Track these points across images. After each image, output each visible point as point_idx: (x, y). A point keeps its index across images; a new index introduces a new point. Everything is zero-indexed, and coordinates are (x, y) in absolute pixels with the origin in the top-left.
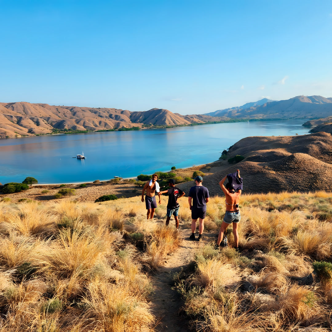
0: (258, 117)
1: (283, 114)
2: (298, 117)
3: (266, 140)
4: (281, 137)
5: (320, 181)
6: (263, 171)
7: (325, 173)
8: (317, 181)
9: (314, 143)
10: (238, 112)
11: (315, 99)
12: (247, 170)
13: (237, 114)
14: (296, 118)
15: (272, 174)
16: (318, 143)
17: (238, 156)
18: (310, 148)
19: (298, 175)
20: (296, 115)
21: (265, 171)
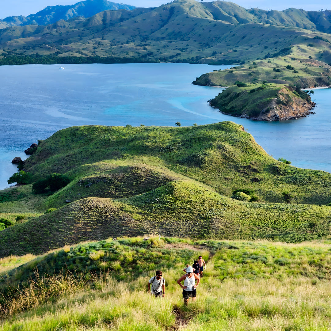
0: (82, 53)
1: (145, 45)
2: (182, 58)
3: (114, 137)
4: (147, 130)
5: (214, 230)
6: (120, 216)
7: (223, 217)
8: (210, 230)
9: (211, 147)
10: (23, 35)
11: (222, 11)
12: (93, 214)
13: (22, 41)
14: (178, 58)
15: (137, 220)
16: (220, 147)
17: (55, 176)
18: (206, 158)
19: (180, 222)
20: (178, 52)
21: (123, 216)
